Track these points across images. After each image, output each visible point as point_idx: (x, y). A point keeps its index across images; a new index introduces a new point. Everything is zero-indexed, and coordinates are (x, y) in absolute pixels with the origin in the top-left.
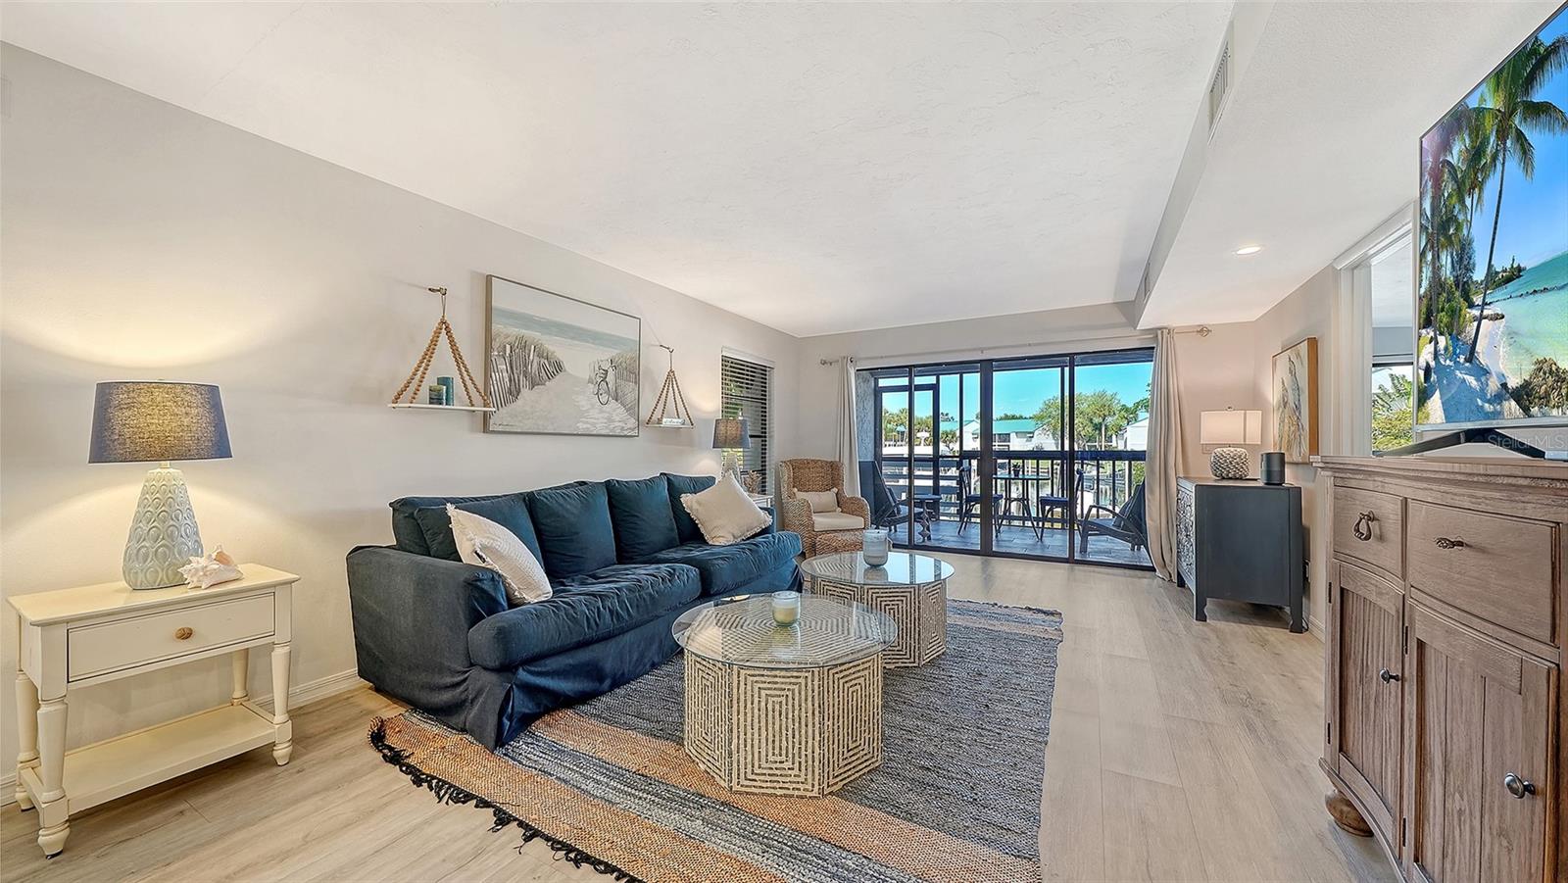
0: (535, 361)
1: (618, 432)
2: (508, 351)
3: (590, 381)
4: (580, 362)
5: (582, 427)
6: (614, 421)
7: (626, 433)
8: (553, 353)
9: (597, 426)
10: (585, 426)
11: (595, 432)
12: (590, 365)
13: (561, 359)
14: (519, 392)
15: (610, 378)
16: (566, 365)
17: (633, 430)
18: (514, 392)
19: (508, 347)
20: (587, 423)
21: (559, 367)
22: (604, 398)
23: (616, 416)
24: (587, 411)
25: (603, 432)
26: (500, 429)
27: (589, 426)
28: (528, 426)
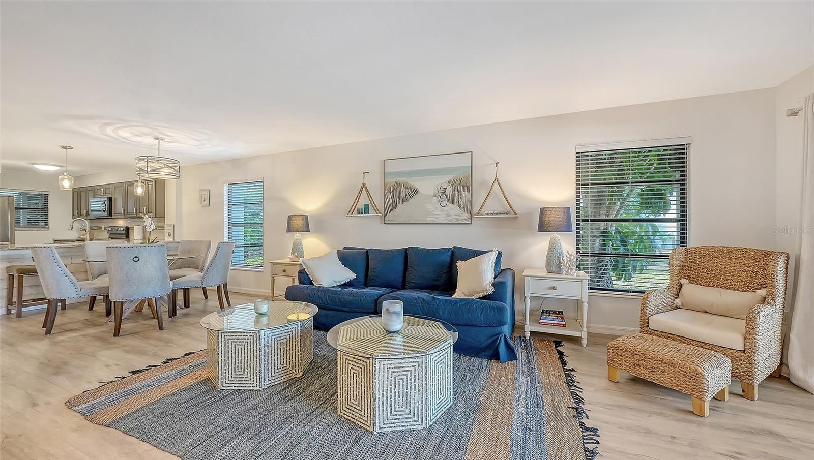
0: (404, 191)
1: (454, 221)
2: (392, 189)
3: (435, 195)
4: (427, 187)
5: (429, 220)
6: (451, 216)
7: (460, 222)
8: (412, 185)
9: (439, 219)
10: (432, 219)
11: (437, 222)
12: (434, 187)
13: (417, 187)
14: (396, 206)
15: (448, 192)
16: (420, 190)
17: (466, 220)
18: (394, 206)
19: (392, 187)
20: (432, 217)
21: (416, 192)
22: (444, 203)
23: (454, 211)
24: (433, 211)
25: (444, 222)
26: (389, 222)
27: (434, 219)
28: (401, 220)
